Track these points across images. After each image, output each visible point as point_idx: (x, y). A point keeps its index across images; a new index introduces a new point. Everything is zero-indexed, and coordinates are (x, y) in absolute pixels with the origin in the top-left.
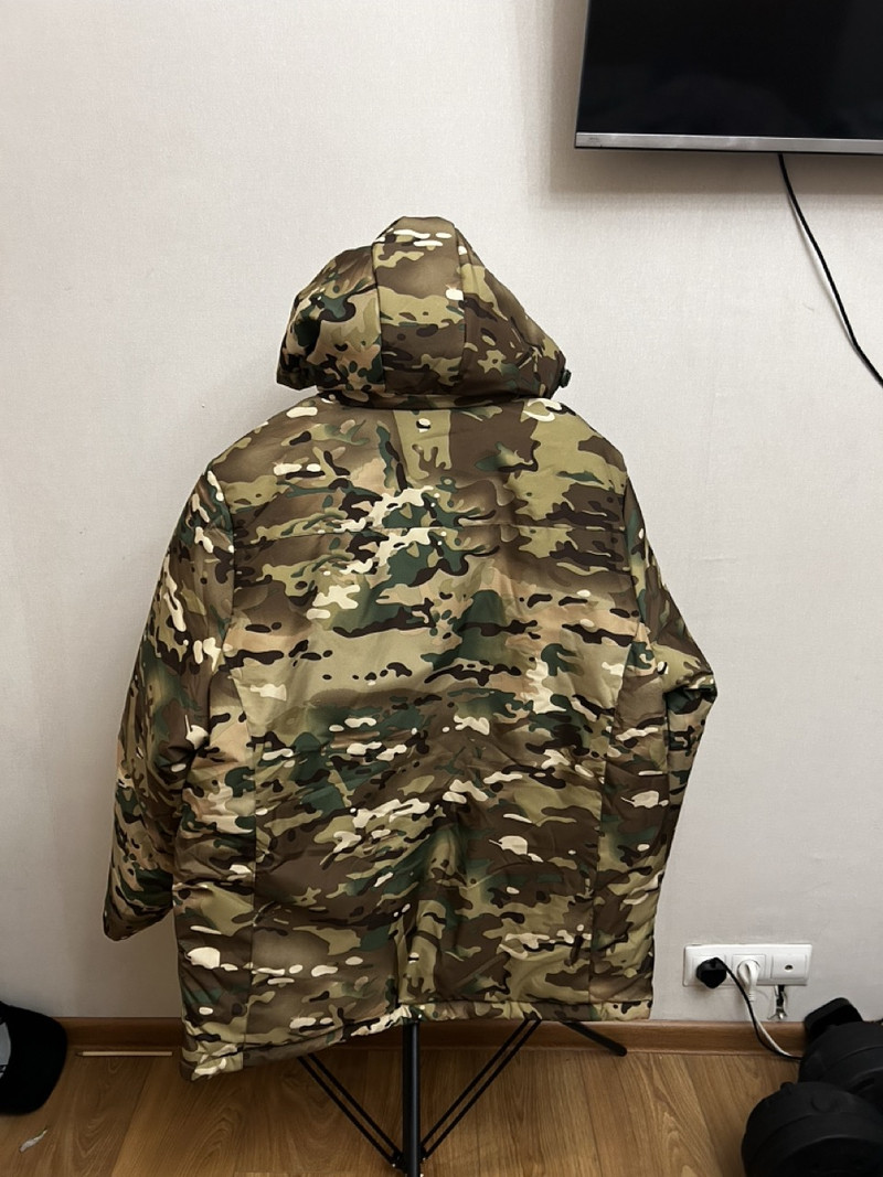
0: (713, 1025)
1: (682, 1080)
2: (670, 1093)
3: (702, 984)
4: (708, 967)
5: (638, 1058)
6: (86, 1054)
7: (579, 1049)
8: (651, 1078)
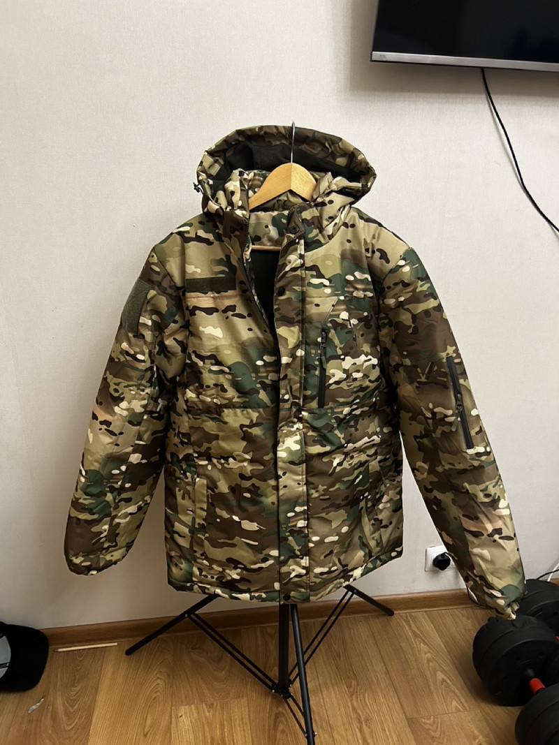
0: (441, 593)
1: (427, 626)
2: (422, 633)
3: (438, 569)
4: (440, 558)
5: (401, 616)
6: (60, 650)
7: (366, 615)
8: (410, 626)
